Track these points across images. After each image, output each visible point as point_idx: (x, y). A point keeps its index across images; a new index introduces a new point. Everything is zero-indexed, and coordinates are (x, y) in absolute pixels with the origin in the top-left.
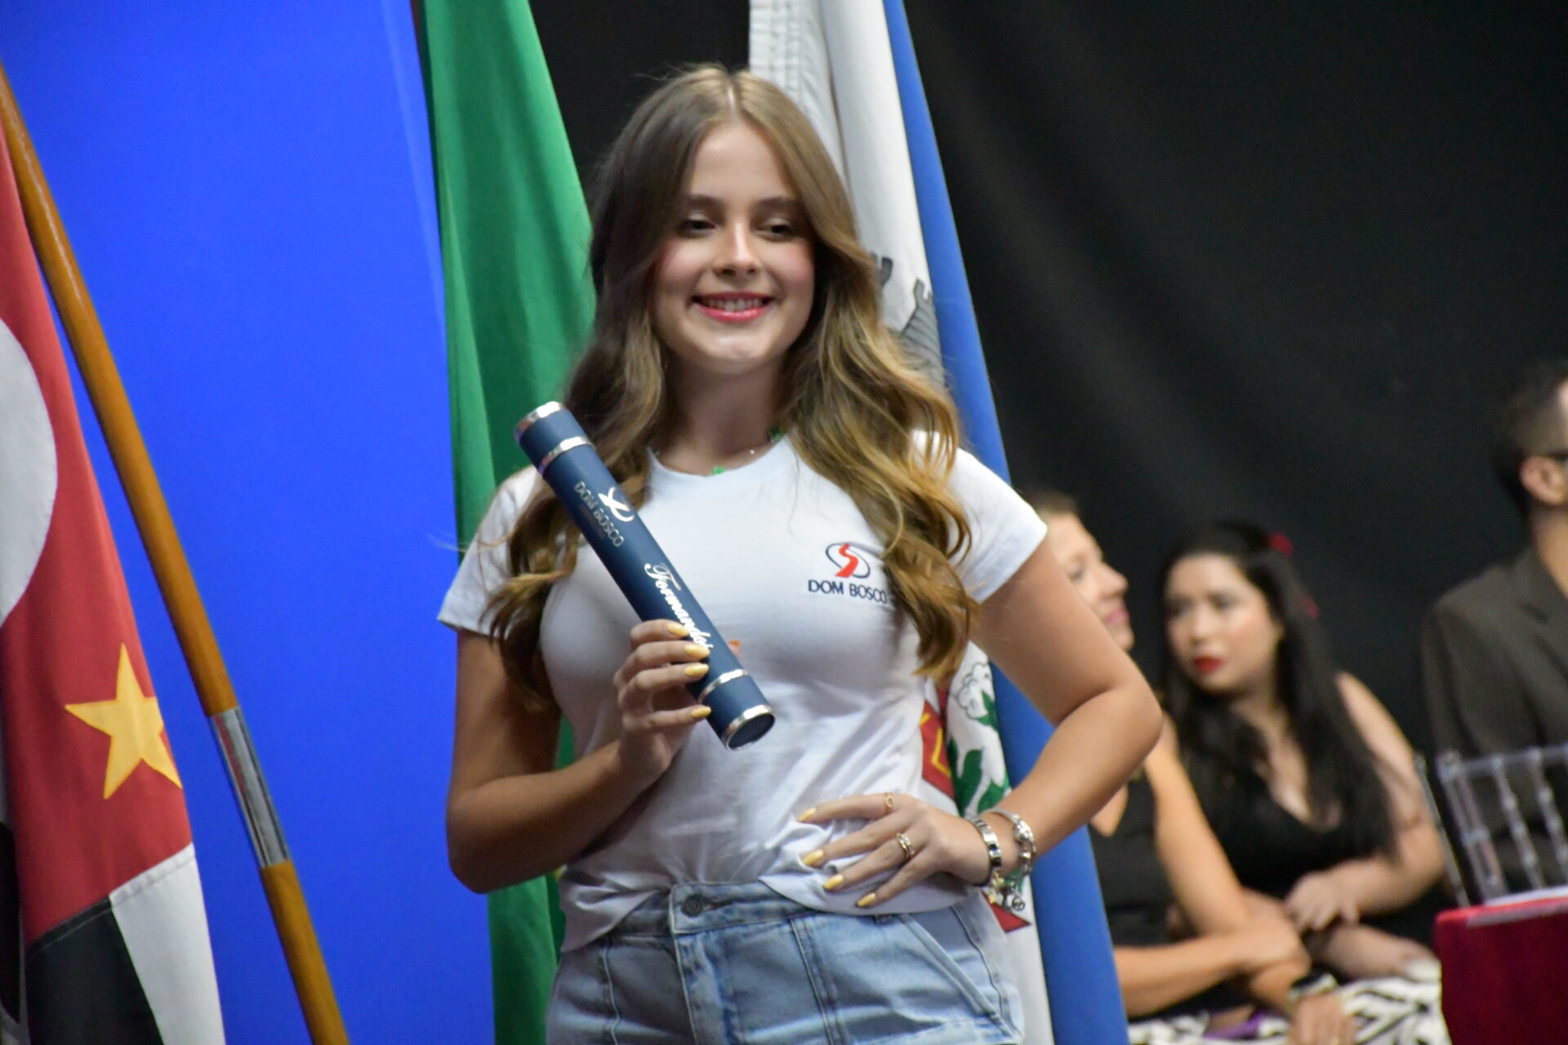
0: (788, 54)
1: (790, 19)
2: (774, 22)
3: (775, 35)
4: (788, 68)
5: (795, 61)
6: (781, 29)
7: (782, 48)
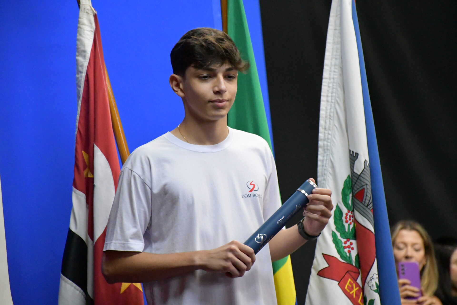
0: (332, 93)
1: (334, 83)
2: (329, 83)
3: (329, 87)
4: (332, 96)
5: (334, 94)
6: (331, 85)
7: (331, 91)
